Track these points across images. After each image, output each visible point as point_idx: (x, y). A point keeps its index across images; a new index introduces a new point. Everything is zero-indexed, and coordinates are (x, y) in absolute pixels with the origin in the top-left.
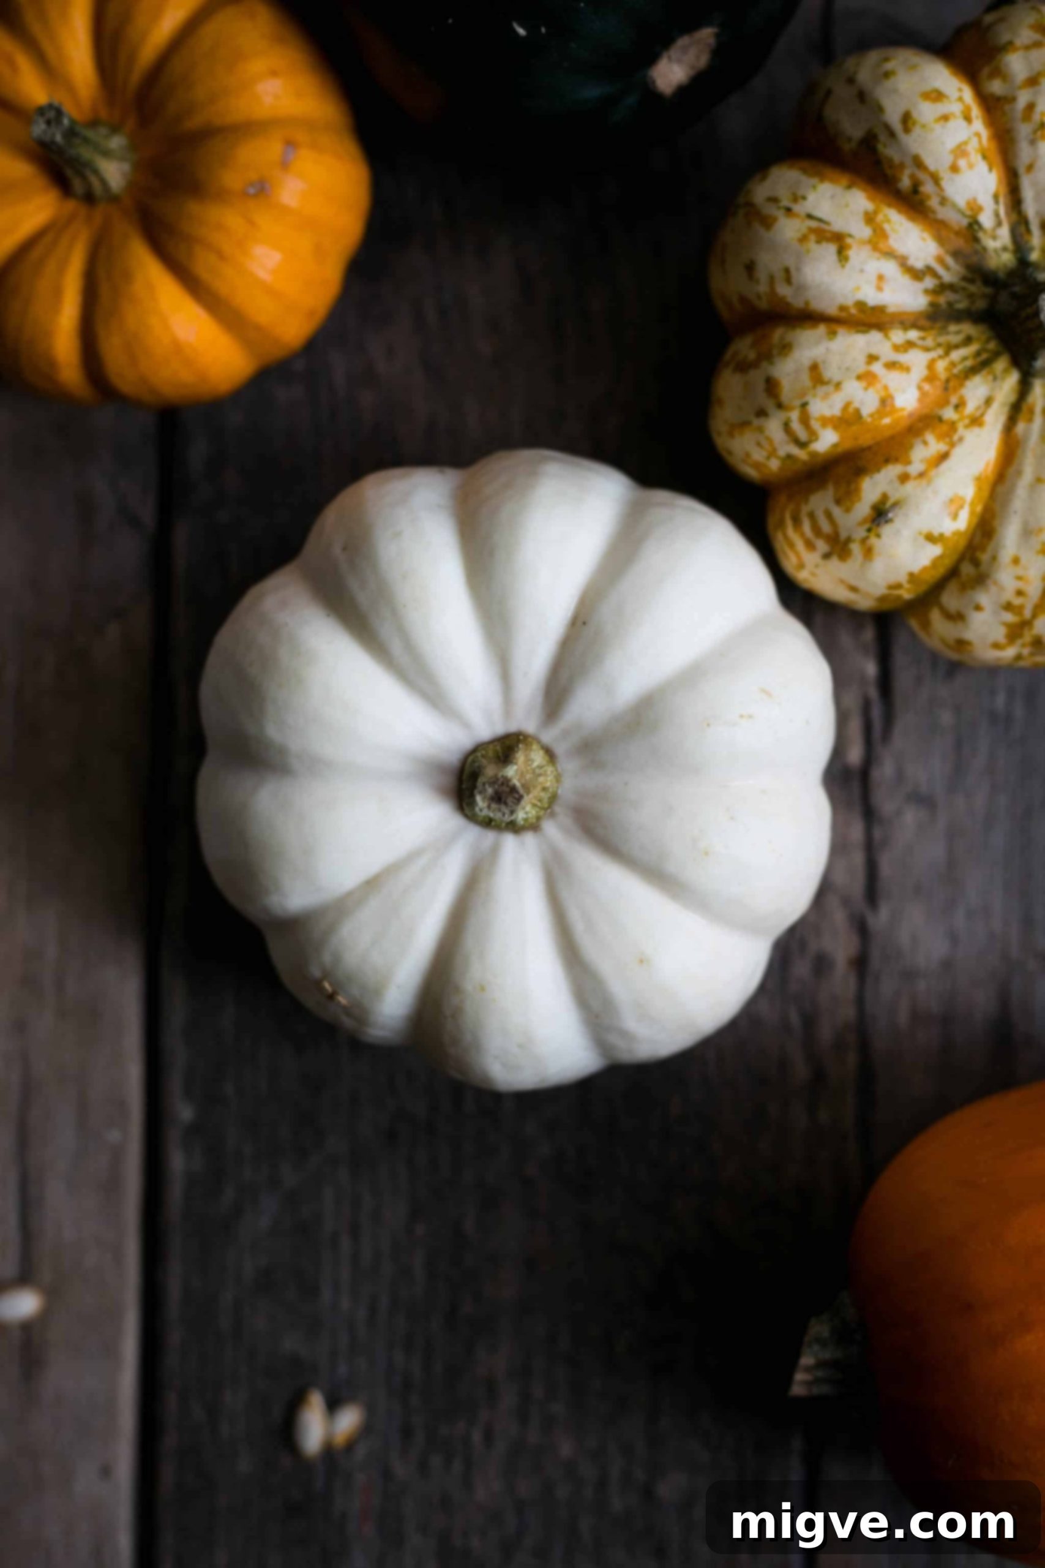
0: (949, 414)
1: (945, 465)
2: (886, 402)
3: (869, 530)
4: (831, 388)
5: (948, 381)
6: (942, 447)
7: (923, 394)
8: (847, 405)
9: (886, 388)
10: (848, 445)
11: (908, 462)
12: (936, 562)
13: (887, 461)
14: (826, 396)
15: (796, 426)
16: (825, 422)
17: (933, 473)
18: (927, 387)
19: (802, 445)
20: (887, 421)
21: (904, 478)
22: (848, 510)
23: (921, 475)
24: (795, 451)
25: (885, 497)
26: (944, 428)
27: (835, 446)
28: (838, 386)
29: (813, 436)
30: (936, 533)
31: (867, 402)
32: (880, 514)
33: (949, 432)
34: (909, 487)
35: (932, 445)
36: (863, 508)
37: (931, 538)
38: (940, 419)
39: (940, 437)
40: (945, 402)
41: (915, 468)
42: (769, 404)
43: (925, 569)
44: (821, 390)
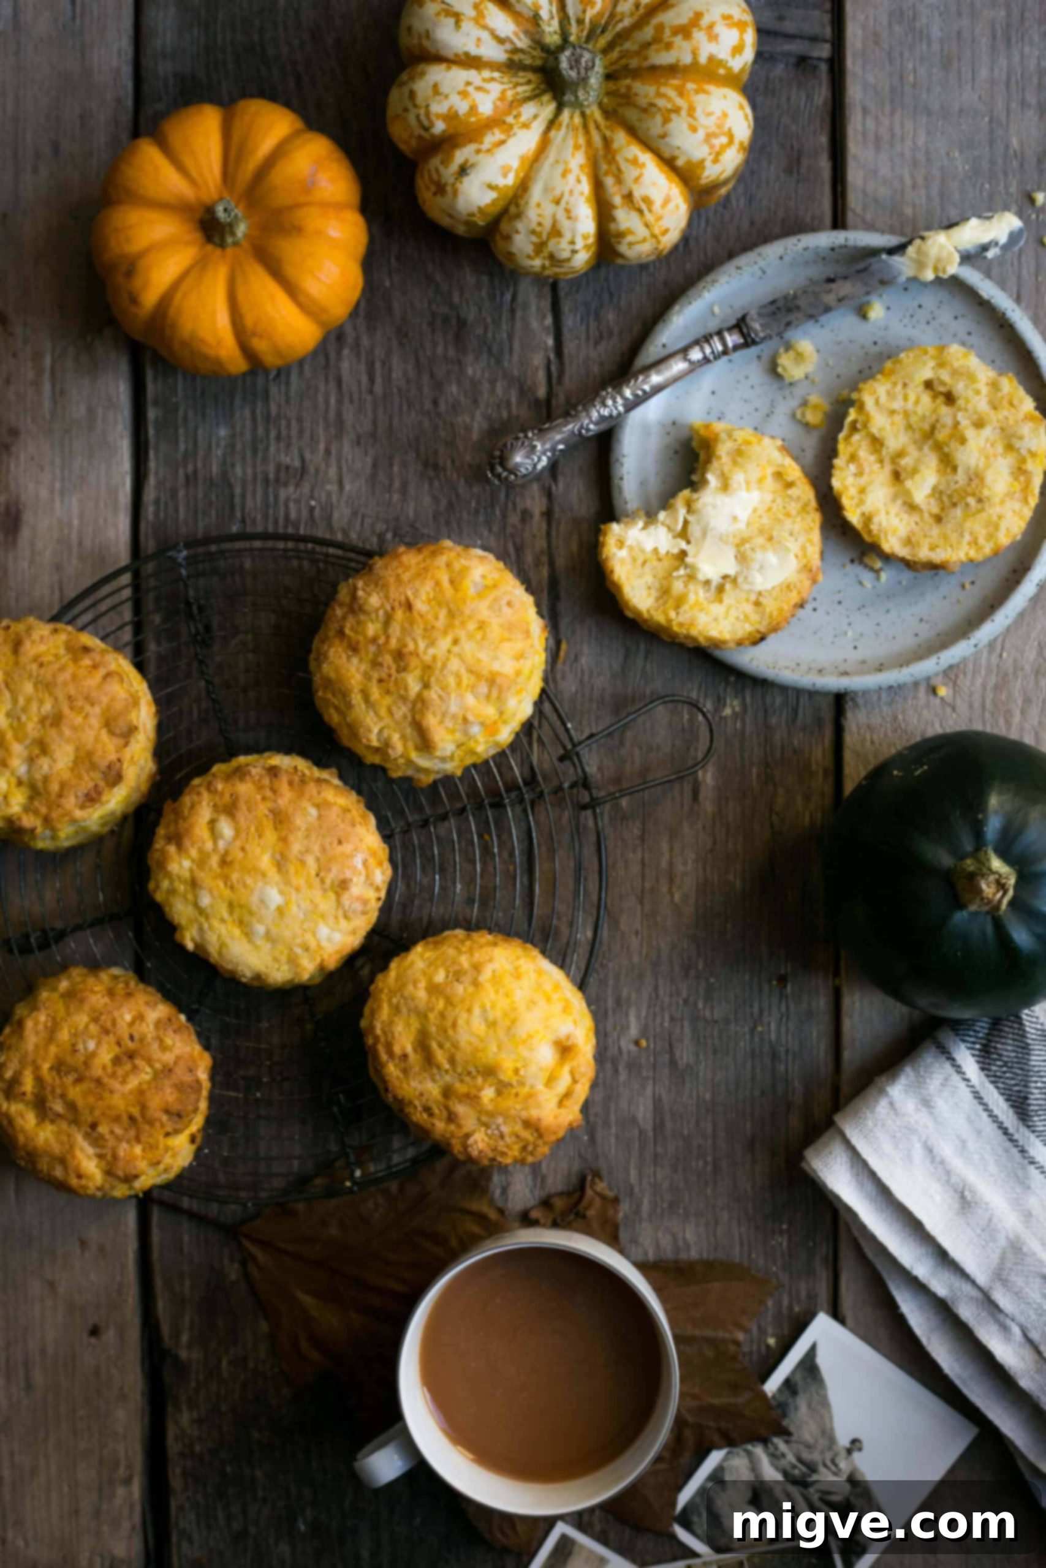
0: (510, 119)
1: (503, 147)
2: (473, 109)
3: (457, 179)
4: (442, 97)
5: (512, 102)
6: (502, 137)
7: (496, 108)
8: (451, 108)
9: (474, 100)
10: (452, 131)
11: (481, 143)
12: (494, 202)
13: (471, 141)
14: (439, 102)
15: (423, 118)
16: (439, 116)
17: (495, 151)
18: (499, 103)
19: (427, 129)
20: (473, 119)
21: (478, 151)
22: (447, 167)
23: (488, 151)
24: (423, 133)
25: (466, 161)
26: (505, 127)
27: (444, 131)
28: (447, 97)
29: (432, 125)
30: (494, 183)
31: (462, 107)
32: (463, 170)
33: (508, 129)
34: (481, 156)
35: (497, 135)
36: (454, 167)
37: (491, 187)
38: (504, 122)
39: (503, 132)
40: (509, 113)
41: (486, 146)
42: (410, 105)
43: (487, 206)
44: (438, 98)
